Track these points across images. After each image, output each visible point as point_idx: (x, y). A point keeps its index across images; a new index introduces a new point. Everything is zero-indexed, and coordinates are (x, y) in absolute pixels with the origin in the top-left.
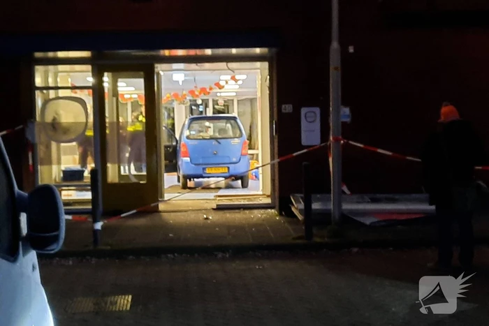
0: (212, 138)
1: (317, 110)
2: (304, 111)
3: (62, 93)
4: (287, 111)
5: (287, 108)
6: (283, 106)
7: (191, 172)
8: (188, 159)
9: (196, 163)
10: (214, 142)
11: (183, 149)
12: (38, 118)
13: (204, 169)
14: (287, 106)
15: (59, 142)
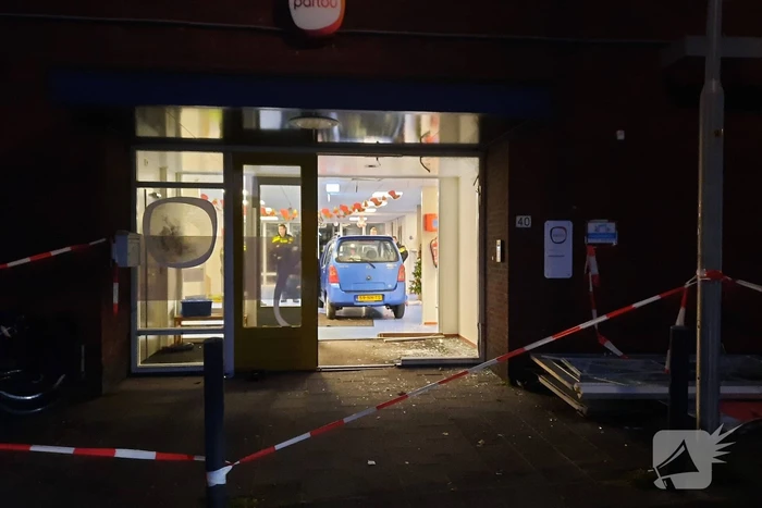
0: (363, 262)
1: (569, 225)
2: (549, 225)
3: (185, 192)
4: (524, 226)
5: (524, 221)
6: (518, 218)
7: (340, 300)
8: (336, 285)
9: (347, 289)
10: (368, 266)
11: (331, 274)
12: (140, 230)
13: (356, 297)
14: (524, 217)
15: (179, 266)
